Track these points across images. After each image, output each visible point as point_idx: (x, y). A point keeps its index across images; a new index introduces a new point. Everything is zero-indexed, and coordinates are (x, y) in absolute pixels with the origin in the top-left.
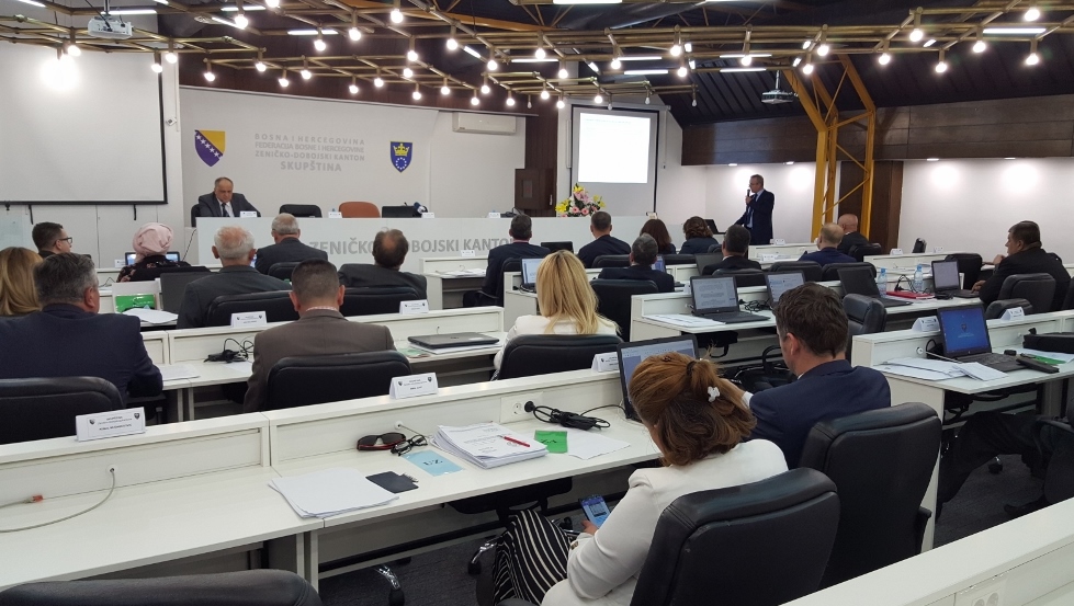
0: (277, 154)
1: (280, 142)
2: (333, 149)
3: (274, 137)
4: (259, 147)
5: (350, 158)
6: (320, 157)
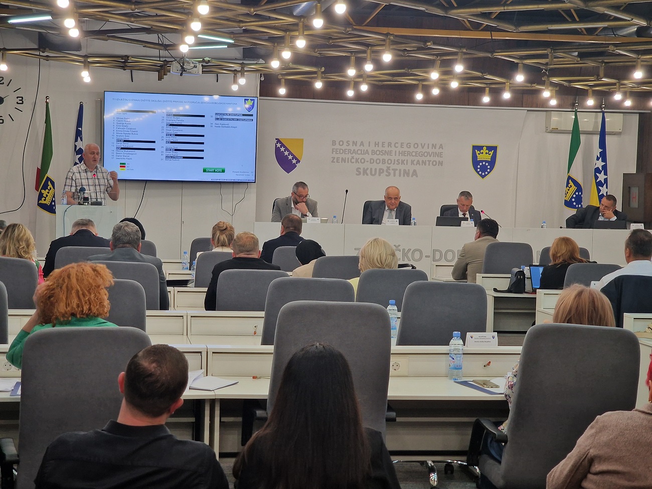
0: (353, 160)
1: (356, 148)
2: (409, 154)
3: (351, 143)
4: (336, 153)
5: (427, 163)
6: (396, 162)
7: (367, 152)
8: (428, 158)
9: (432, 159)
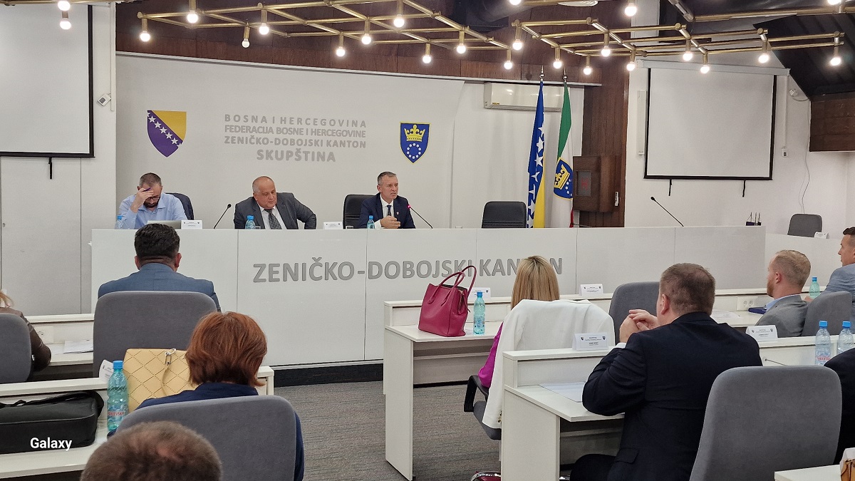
0: (253, 141)
1: (257, 125)
2: (325, 132)
3: (250, 118)
4: (230, 131)
5: (347, 144)
6: (308, 143)
7: (271, 130)
8: (347, 138)
9: (353, 139)
